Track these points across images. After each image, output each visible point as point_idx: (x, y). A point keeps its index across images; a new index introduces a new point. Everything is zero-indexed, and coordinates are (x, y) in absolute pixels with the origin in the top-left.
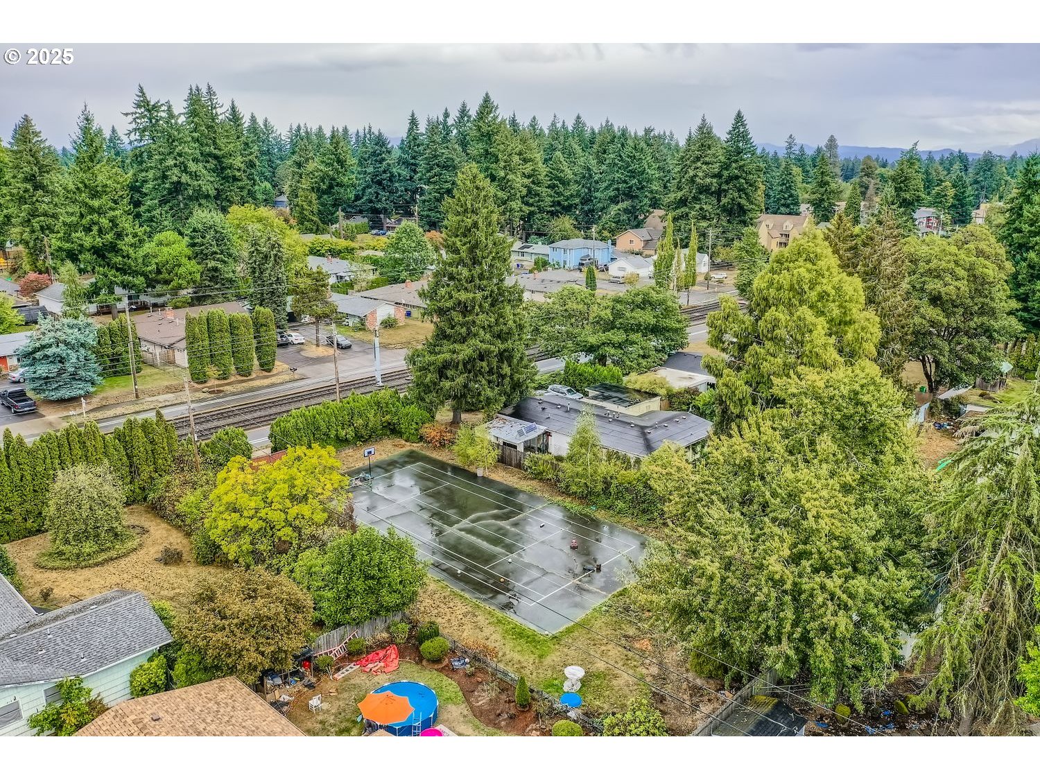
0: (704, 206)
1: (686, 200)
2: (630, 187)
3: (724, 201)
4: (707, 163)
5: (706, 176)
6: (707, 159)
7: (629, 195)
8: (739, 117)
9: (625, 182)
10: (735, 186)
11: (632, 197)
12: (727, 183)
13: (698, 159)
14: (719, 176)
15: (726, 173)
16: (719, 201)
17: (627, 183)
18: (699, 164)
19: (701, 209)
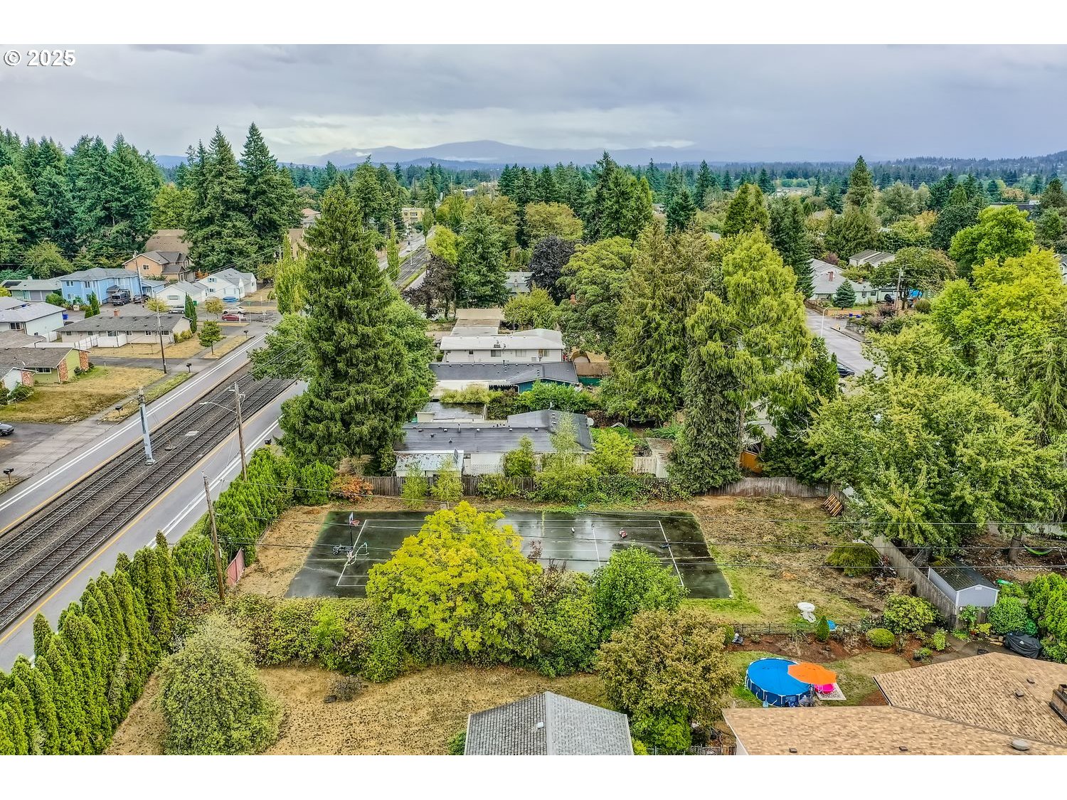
0: (236, 223)
1: (213, 217)
2: (126, 206)
3: (256, 217)
4: (230, 178)
5: (234, 191)
6: (230, 173)
7: (125, 214)
8: (253, 130)
9: (118, 200)
10: (264, 201)
11: (129, 217)
12: (254, 198)
13: (220, 174)
14: (245, 191)
15: (252, 189)
16: (251, 218)
17: (121, 202)
18: (223, 179)
19: (234, 226)
